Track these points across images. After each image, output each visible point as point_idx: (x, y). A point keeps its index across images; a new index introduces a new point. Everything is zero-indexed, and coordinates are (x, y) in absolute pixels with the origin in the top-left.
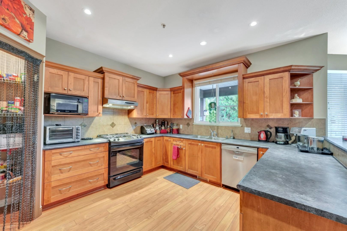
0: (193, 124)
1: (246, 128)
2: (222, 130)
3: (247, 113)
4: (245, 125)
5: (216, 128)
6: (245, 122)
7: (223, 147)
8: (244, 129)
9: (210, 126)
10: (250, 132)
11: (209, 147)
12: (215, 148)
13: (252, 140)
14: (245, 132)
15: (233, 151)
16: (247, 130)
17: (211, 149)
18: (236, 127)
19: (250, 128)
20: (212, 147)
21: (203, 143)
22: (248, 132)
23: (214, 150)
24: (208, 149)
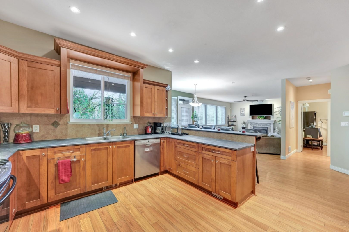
0: (68, 123)
1: (135, 125)
2: (112, 128)
3: (145, 112)
4: (134, 122)
5: (105, 126)
6: (134, 119)
7: (137, 143)
8: (133, 125)
9: (97, 124)
10: (138, 128)
11: (122, 147)
12: (129, 146)
13: (140, 134)
14: (134, 128)
15: (144, 145)
16: (136, 126)
17: (124, 149)
18: (126, 124)
19: (138, 125)
20: (126, 147)
21: (115, 145)
22: (136, 128)
23: (127, 149)
24: (121, 150)
